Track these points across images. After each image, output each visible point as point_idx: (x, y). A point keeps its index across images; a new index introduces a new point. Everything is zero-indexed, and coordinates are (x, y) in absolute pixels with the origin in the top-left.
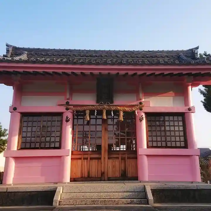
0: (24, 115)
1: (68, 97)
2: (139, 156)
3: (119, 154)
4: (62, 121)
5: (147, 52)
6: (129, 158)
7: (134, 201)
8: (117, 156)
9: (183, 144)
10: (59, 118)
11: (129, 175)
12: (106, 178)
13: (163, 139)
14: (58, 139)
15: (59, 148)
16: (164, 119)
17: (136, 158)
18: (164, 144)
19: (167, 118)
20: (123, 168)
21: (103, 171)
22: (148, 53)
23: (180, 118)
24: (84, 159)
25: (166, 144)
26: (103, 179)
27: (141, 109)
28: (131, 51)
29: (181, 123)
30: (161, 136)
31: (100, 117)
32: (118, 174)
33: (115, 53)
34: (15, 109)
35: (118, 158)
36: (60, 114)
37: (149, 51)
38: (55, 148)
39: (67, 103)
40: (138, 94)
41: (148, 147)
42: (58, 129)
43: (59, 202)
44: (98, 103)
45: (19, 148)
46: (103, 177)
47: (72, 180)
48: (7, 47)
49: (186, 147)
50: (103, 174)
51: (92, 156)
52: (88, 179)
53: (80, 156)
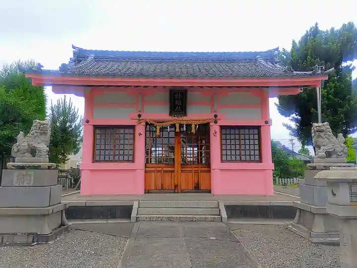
0: (96, 127)
1: (140, 109)
2: (213, 171)
3: (192, 167)
4: (134, 134)
6: (202, 171)
7: (208, 218)
8: (191, 169)
9: (257, 158)
10: (131, 131)
11: (202, 187)
12: (180, 191)
13: (238, 153)
14: (131, 152)
15: (133, 161)
16: (239, 132)
17: (210, 171)
18: (238, 158)
19: (242, 131)
20: (196, 182)
21: (176, 183)
23: (256, 131)
24: (158, 171)
25: (241, 158)
26: (176, 191)
27: (216, 122)
29: (256, 137)
30: (235, 150)
31: (173, 129)
32: (191, 187)
34: (88, 122)
35: (191, 171)
36: (133, 127)
38: (128, 161)
39: (140, 116)
40: (213, 106)
41: (222, 161)
42: (131, 142)
43: (137, 218)
44: (170, 114)
45: (94, 161)
46: (176, 189)
47: (147, 191)
48: (74, 50)
49: (260, 161)
50: (176, 186)
51: (165, 169)
52: (162, 190)
53: (153, 169)
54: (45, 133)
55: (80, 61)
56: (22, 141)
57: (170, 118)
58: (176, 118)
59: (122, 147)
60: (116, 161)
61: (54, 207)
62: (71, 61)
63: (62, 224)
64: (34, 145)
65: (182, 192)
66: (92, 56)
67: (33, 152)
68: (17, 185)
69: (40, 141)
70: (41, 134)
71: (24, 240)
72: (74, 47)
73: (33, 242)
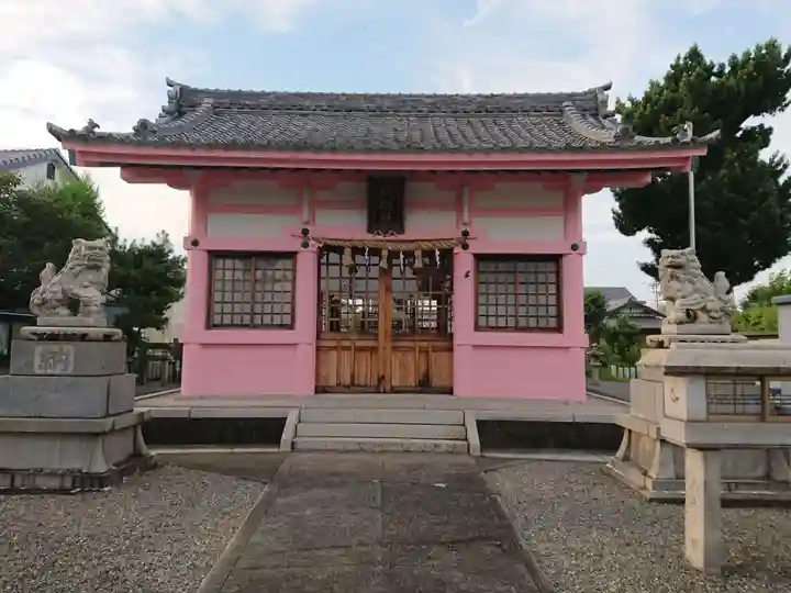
0: (215, 255)
1: (306, 217)
3: (414, 341)
4: (294, 272)
5: (487, 97)
6: (435, 349)
7: (440, 445)
8: (412, 344)
9: (553, 323)
10: (288, 264)
11: (436, 382)
12: (388, 388)
13: (511, 311)
14: (288, 308)
15: (291, 327)
16: (515, 267)
17: (451, 349)
18: (511, 322)
19: (521, 266)
20: (423, 369)
21: (381, 374)
22: (490, 101)
23: (551, 267)
24: (344, 348)
25: (517, 322)
26: (382, 390)
27: (465, 247)
28: (450, 96)
29: (552, 278)
30: (506, 305)
32: (412, 381)
33: (413, 101)
34: (195, 243)
35: (413, 349)
37: (493, 96)
38: (282, 326)
39: (305, 232)
40: (460, 211)
41: (477, 328)
42: (288, 287)
43: (293, 443)
44: (370, 230)
45: (210, 325)
46: (380, 386)
47: (320, 390)
48: (171, 88)
49: (559, 329)
50: (381, 379)
51: (359, 344)
52: (352, 388)
53: (334, 344)
54: (97, 268)
55: (181, 114)
56: (52, 283)
57: (370, 236)
58: (381, 237)
59: (268, 297)
60: (255, 327)
61: (116, 418)
62: (164, 114)
63: (136, 454)
64: (75, 291)
65: (394, 391)
66: (208, 102)
67: (73, 304)
68: (42, 372)
69: (86, 284)
70: (89, 268)
71: (54, 483)
72: (170, 84)
73: (74, 487)
